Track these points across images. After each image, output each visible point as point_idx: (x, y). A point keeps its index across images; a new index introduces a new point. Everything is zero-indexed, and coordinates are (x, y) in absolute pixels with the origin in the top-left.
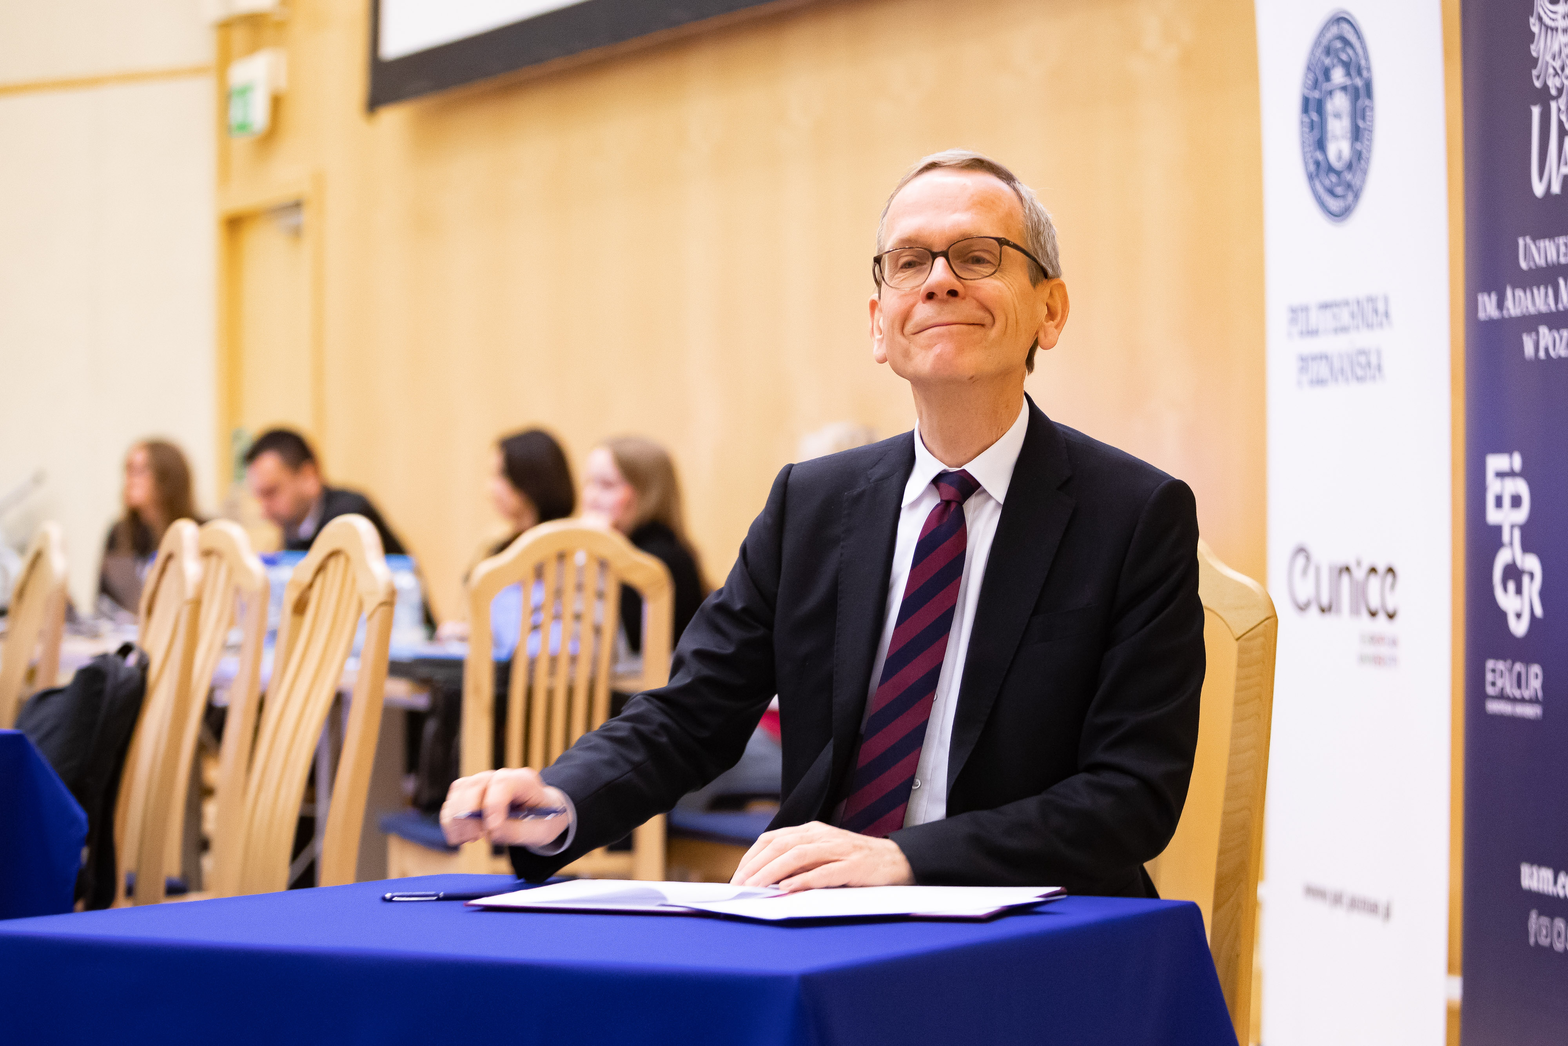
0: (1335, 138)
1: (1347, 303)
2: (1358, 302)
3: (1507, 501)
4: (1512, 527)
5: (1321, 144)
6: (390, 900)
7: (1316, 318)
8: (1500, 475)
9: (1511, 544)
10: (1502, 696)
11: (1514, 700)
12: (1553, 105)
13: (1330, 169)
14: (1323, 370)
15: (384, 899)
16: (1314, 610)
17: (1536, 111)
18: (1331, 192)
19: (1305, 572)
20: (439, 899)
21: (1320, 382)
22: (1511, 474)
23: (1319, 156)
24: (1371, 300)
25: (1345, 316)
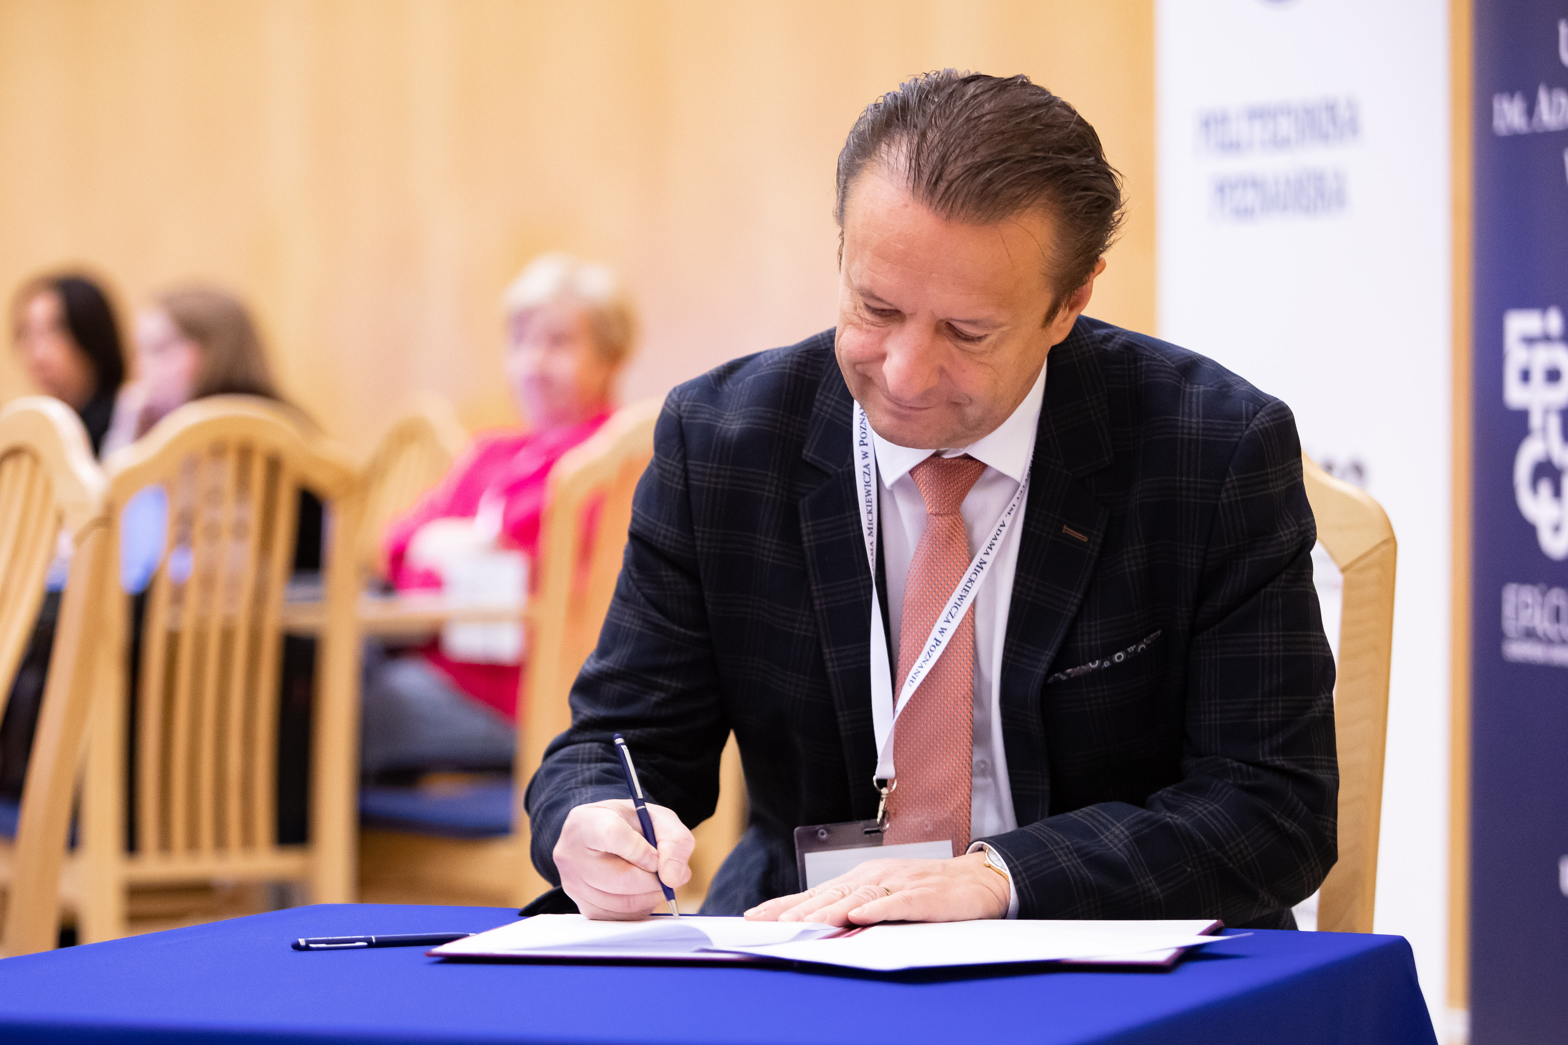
1: (1288, 111)
2: (1307, 109)
3: (1538, 376)
4: (1546, 412)
6: (307, 948)
7: (1240, 129)
8: (1530, 341)
9: (1544, 429)
10: (1530, 634)
11: (1549, 641)
14: (1250, 197)
15: (297, 947)
20: (371, 945)
21: (1244, 213)
22: (1546, 338)
24: (1331, 108)
25: (1285, 126)
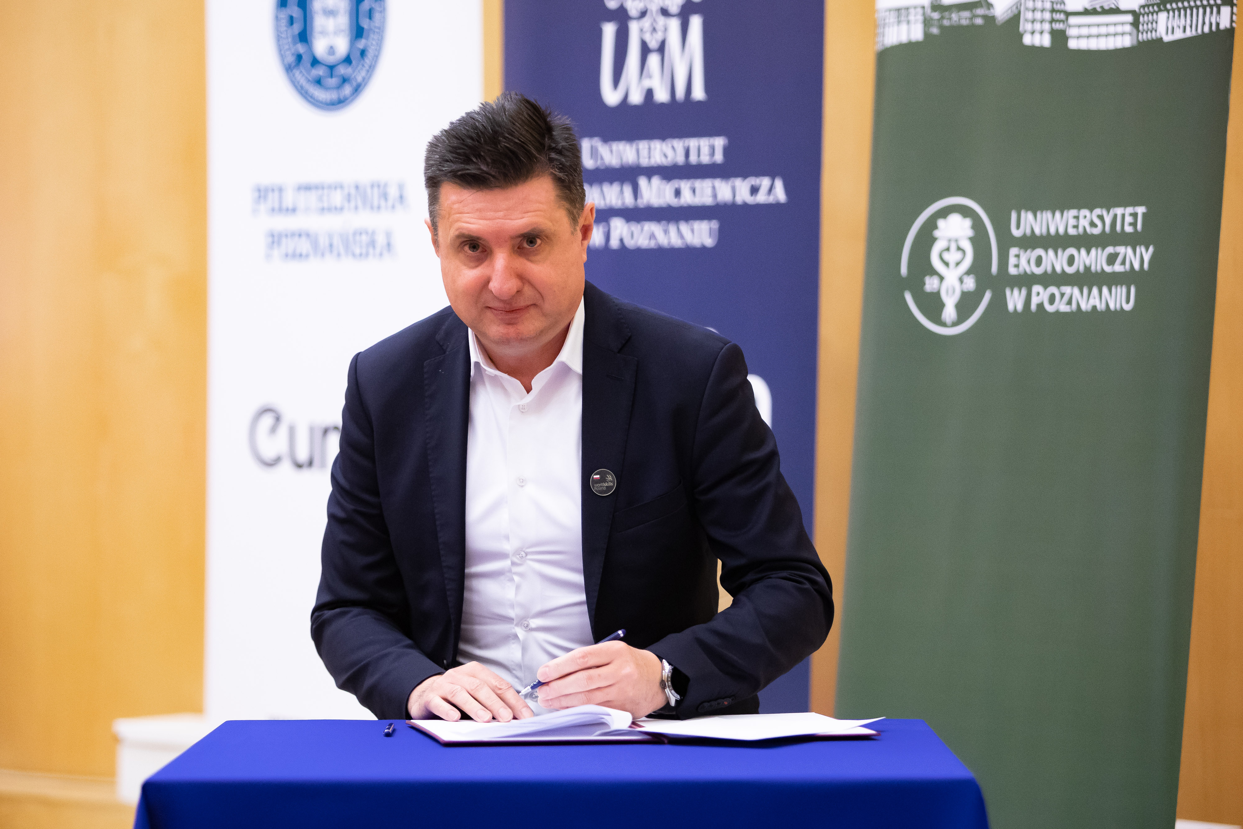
0: (324, 33)
1: (339, 186)
2: (357, 187)
5: (304, 37)
7: (293, 198)
12: (634, 27)
13: (315, 62)
14: (304, 246)
16: (286, 467)
17: (609, 30)
18: (318, 82)
19: (273, 430)
23: (301, 48)
24: (378, 185)
25: (336, 197)
